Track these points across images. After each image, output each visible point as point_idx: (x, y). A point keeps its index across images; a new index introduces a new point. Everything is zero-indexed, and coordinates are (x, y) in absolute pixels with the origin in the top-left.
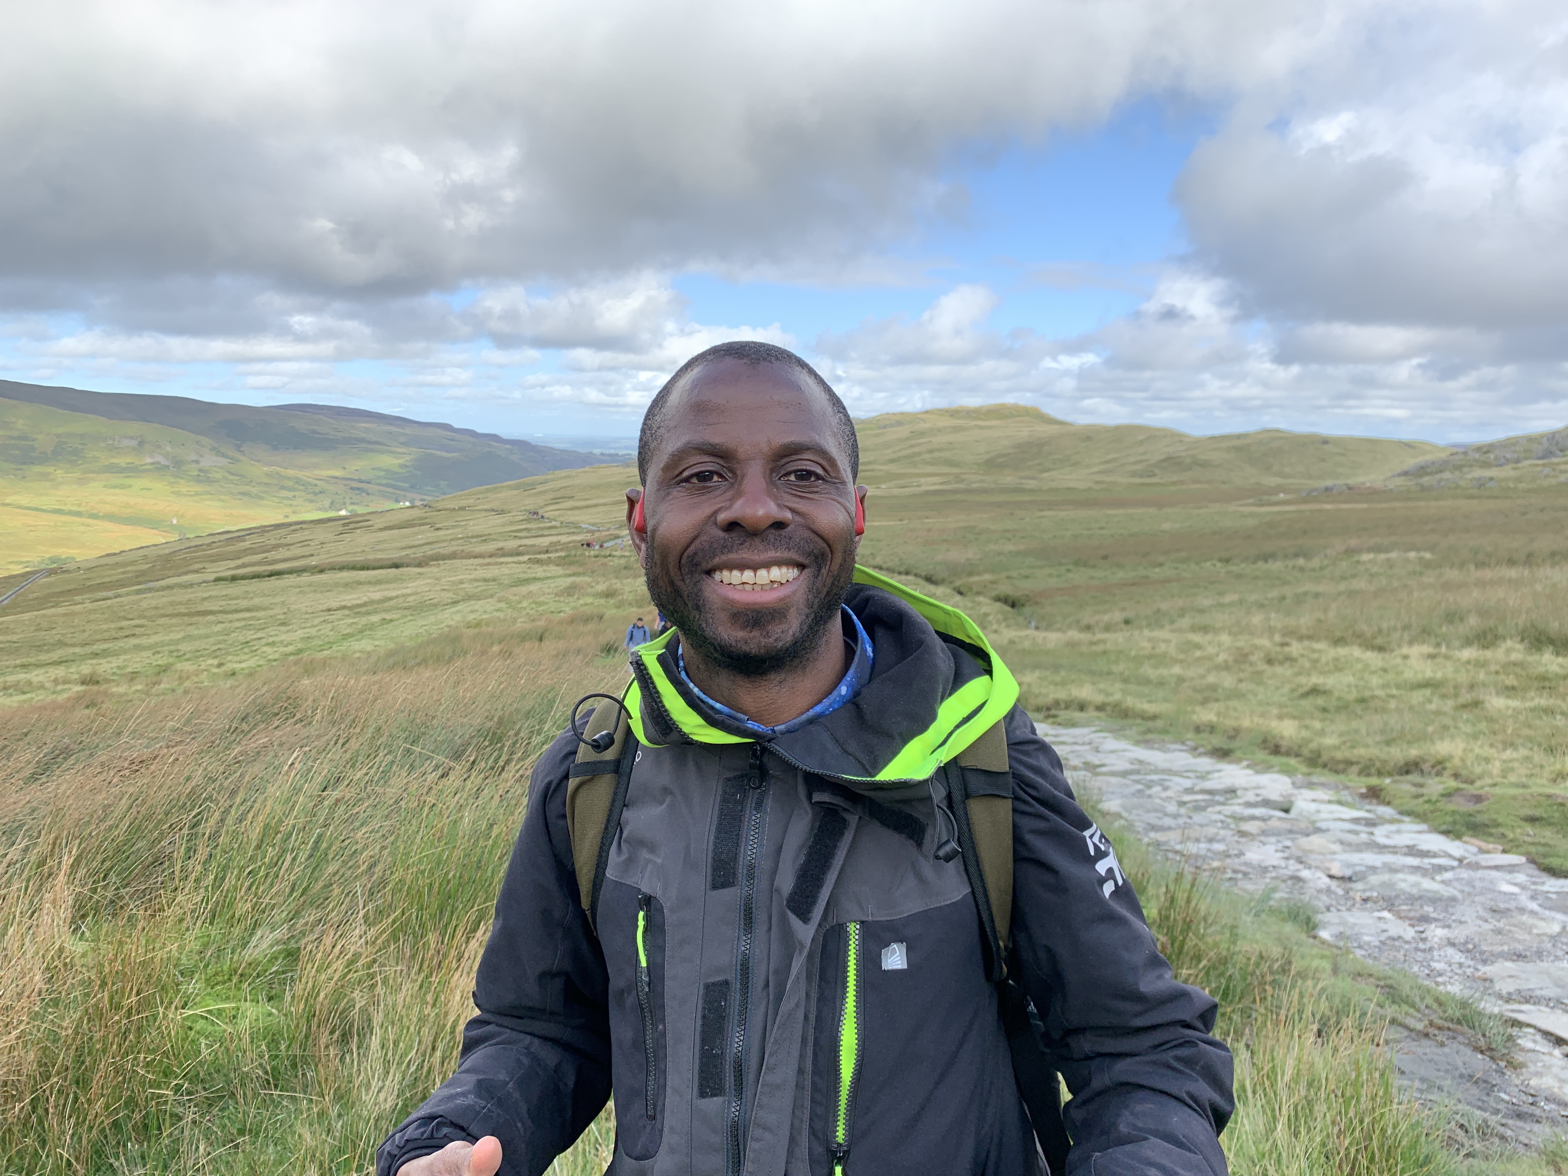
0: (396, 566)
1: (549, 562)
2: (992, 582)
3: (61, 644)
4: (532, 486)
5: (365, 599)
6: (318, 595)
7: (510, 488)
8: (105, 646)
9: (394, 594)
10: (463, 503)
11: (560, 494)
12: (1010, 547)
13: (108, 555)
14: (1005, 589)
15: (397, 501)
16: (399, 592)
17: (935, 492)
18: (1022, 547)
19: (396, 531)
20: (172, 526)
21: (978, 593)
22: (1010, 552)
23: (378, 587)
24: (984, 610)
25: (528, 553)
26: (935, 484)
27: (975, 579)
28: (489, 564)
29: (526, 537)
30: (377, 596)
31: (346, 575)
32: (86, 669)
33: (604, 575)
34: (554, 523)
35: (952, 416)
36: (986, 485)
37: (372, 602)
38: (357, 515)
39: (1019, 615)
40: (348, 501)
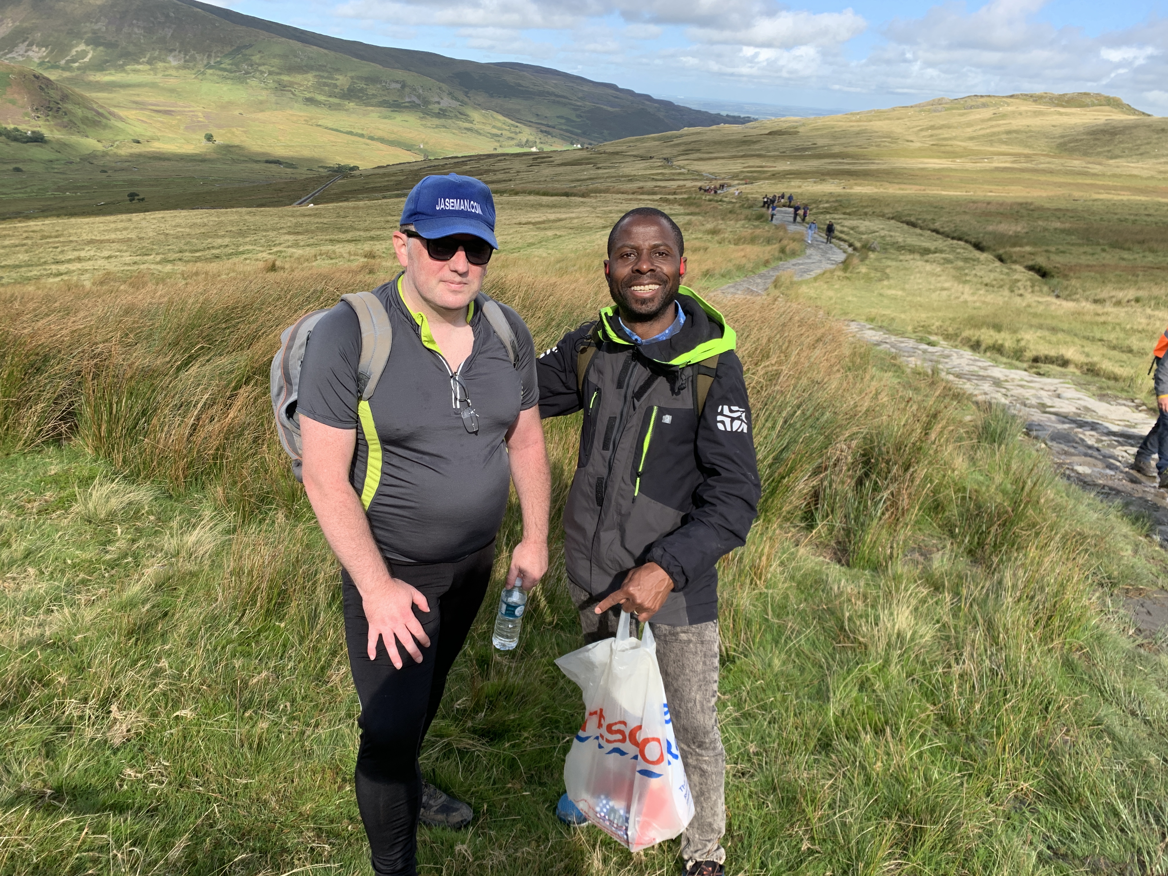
0: (567, 195)
1: (675, 201)
2: (1031, 254)
3: (353, 228)
4: (670, 139)
5: (544, 218)
6: (514, 212)
7: (655, 139)
8: (378, 233)
9: (563, 216)
10: (619, 149)
11: (690, 147)
12: (1058, 225)
13: (379, 167)
14: (1041, 261)
15: (573, 144)
16: (567, 216)
18: (1067, 225)
19: (569, 167)
20: (420, 150)
21: (1015, 262)
22: (1056, 229)
23: (553, 210)
24: (1016, 276)
25: (661, 193)
27: (1017, 249)
28: (631, 200)
29: (661, 180)
30: (552, 217)
31: (532, 198)
32: (367, 247)
33: (714, 217)
34: (683, 170)
35: (1035, 101)
36: (1053, 166)
37: (549, 221)
38: (543, 152)
39: (1046, 284)
40: (538, 141)
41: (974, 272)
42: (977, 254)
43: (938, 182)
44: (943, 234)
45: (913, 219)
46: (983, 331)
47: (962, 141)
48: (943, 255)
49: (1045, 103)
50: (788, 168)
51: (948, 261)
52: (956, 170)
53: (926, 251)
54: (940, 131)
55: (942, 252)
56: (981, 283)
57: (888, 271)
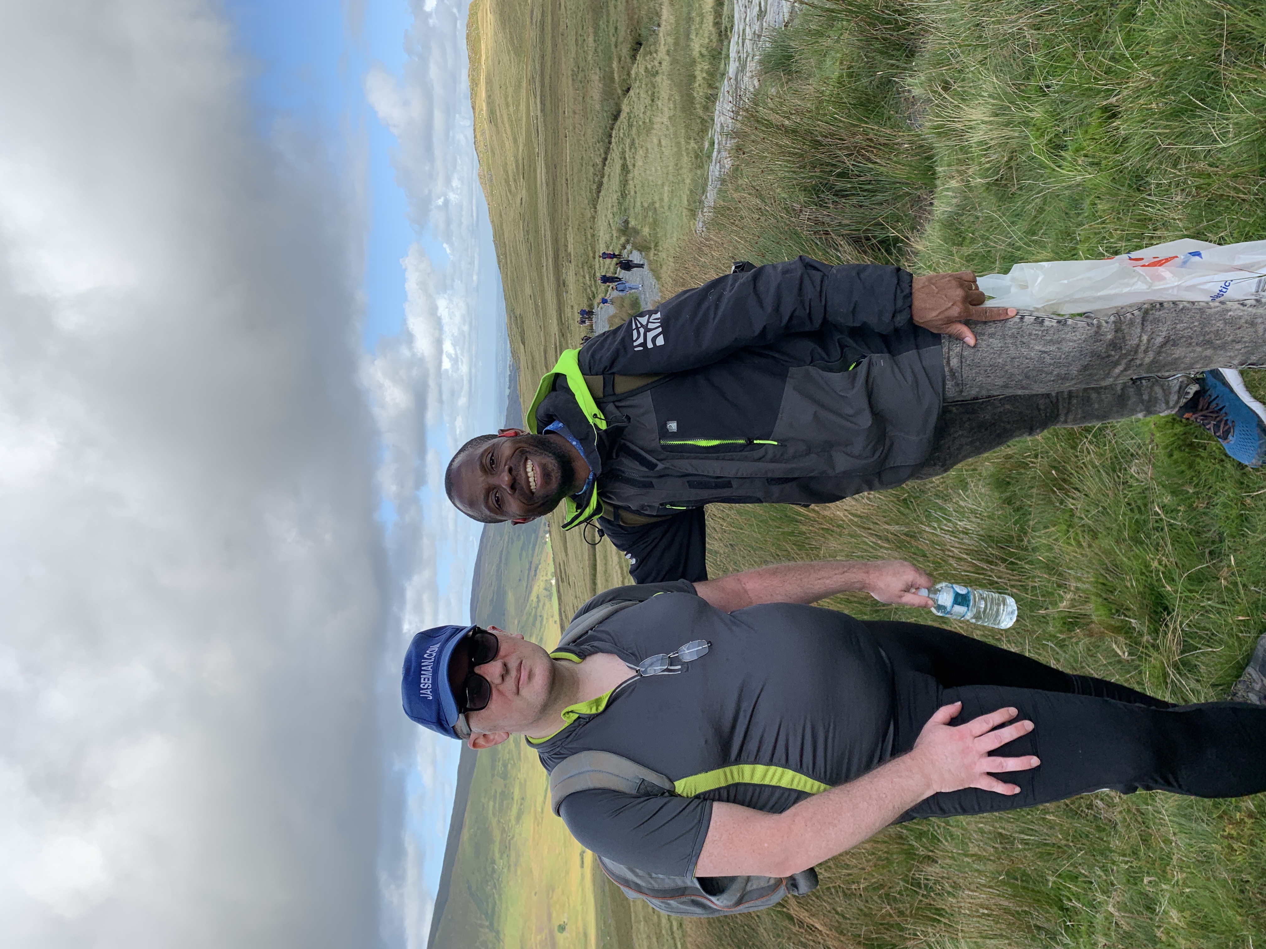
2: (620, 61)
5: (617, 567)
12: (591, 39)
14: (625, 50)
15: (545, 542)
17: (543, 103)
18: (591, 30)
21: (629, 74)
22: (595, 41)
24: (642, 71)
26: (536, 104)
27: (616, 76)
35: (477, 85)
36: (537, 56)
38: (555, 572)
39: (647, 40)
40: (545, 578)
41: (641, 115)
42: (623, 115)
43: (558, 167)
44: (606, 153)
45: (595, 187)
46: (695, 95)
47: (518, 149)
48: (627, 150)
49: (479, 75)
50: (555, 321)
51: (633, 143)
52: (546, 152)
53: (625, 169)
54: (510, 172)
55: (623, 152)
56: (651, 106)
57: (646, 205)
